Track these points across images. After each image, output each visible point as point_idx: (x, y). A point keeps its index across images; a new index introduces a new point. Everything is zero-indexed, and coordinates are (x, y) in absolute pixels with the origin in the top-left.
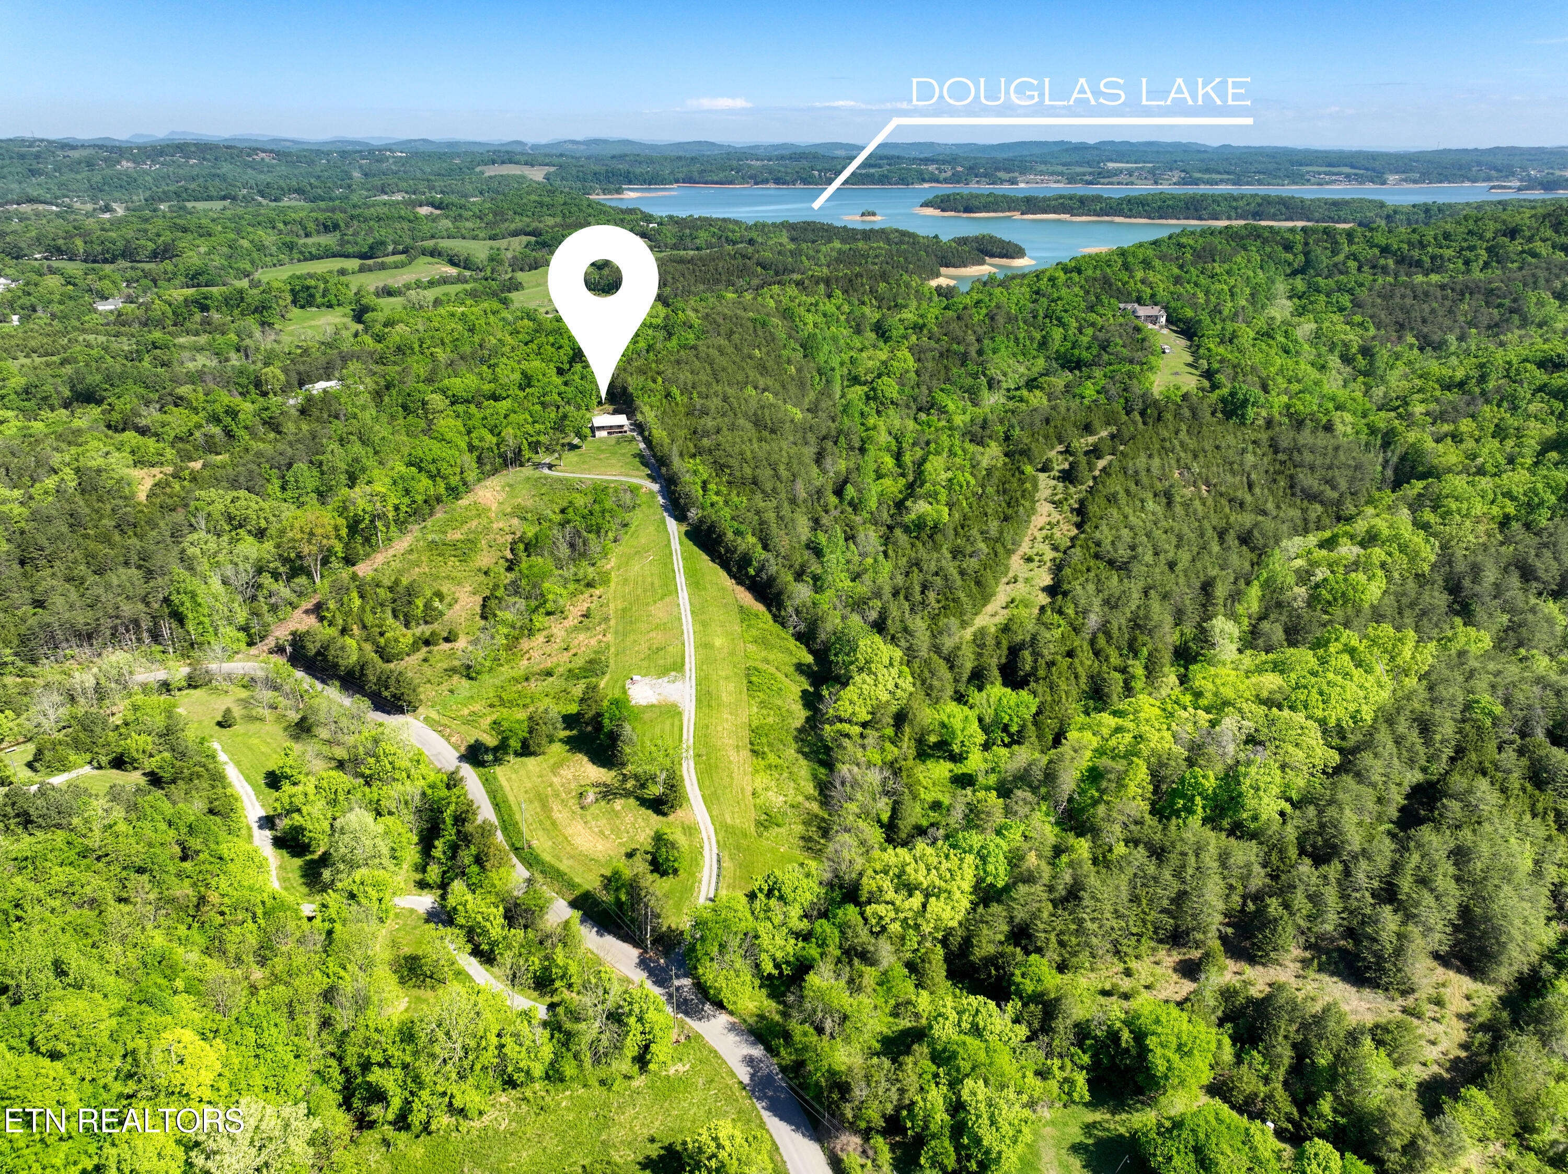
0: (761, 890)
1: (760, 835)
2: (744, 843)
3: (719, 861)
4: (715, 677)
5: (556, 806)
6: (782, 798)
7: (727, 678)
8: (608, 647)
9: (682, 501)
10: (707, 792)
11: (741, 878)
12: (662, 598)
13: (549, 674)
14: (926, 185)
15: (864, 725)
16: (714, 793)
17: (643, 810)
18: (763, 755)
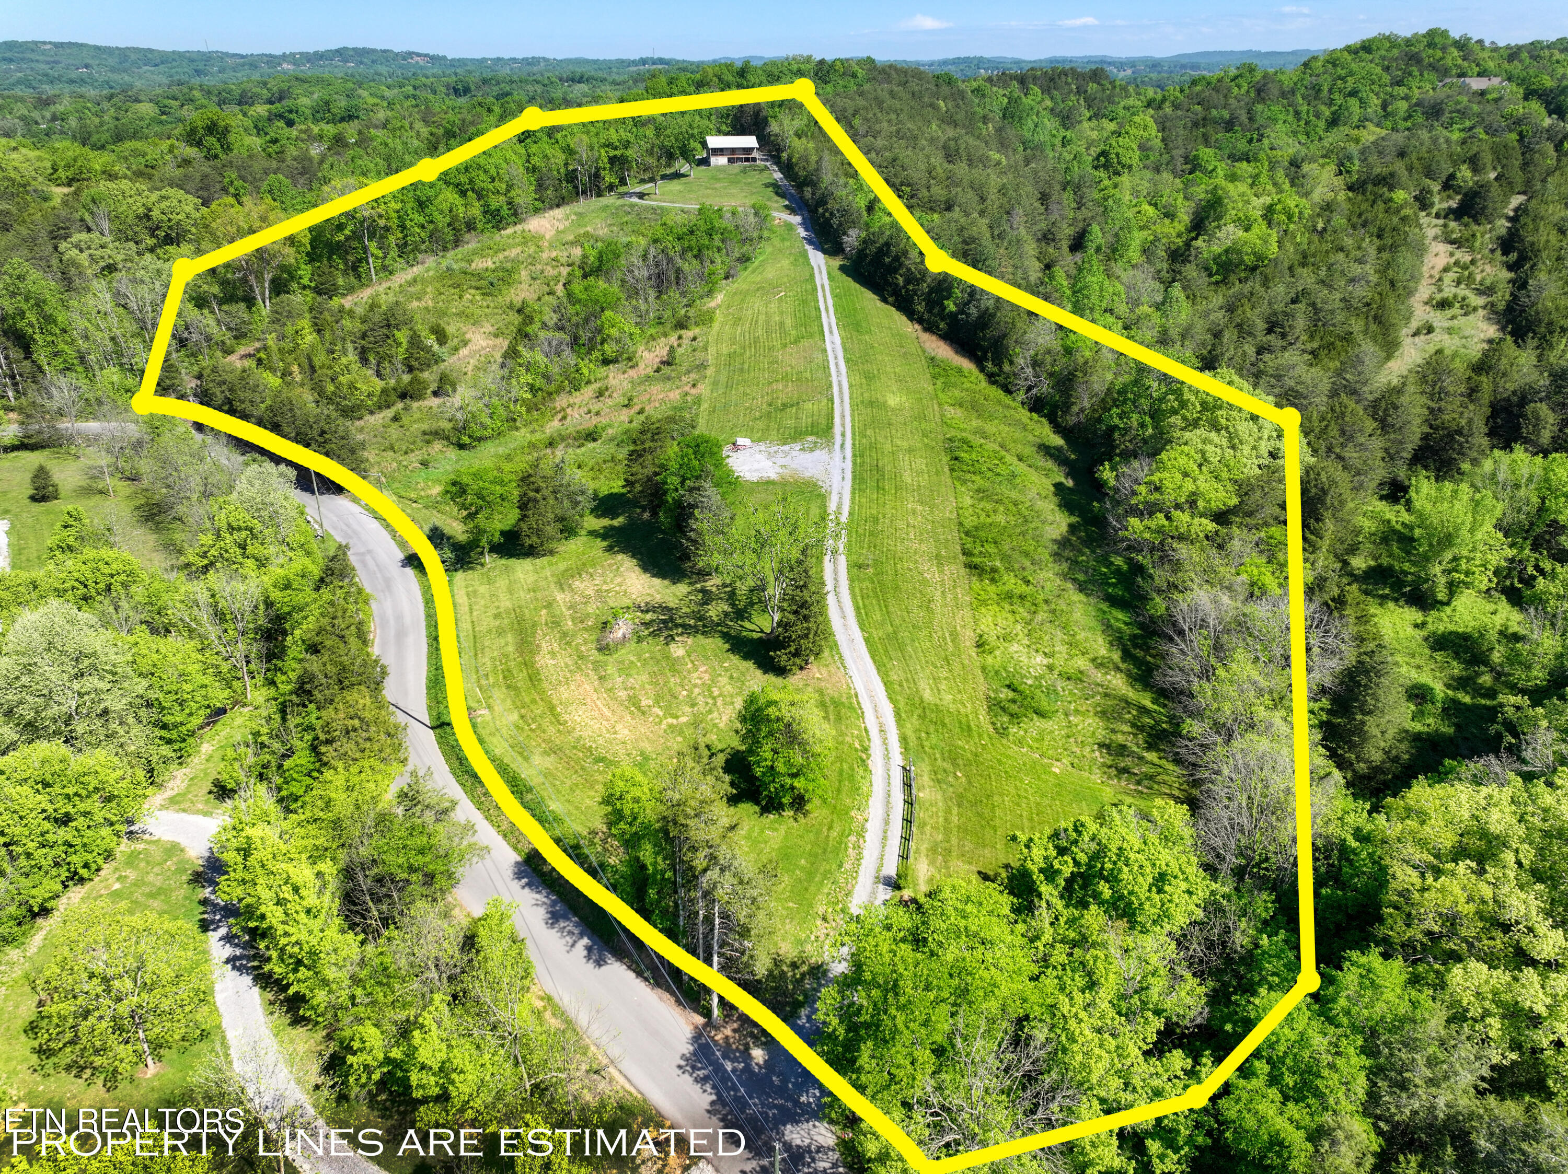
0: (1050, 873)
1: (1002, 732)
2: (966, 746)
3: (907, 785)
4: (888, 447)
5: (547, 643)
6: (1039, 659)
7: (910, 451)
8: (698, 401)
9: (835, 222)
10: (877, 634)
11: (963, 830)
12: (796, 342)
13: (591, 436)
15: (1222, 517)
16: (893, 637)
17: (735, 660)
18: (993, 575)
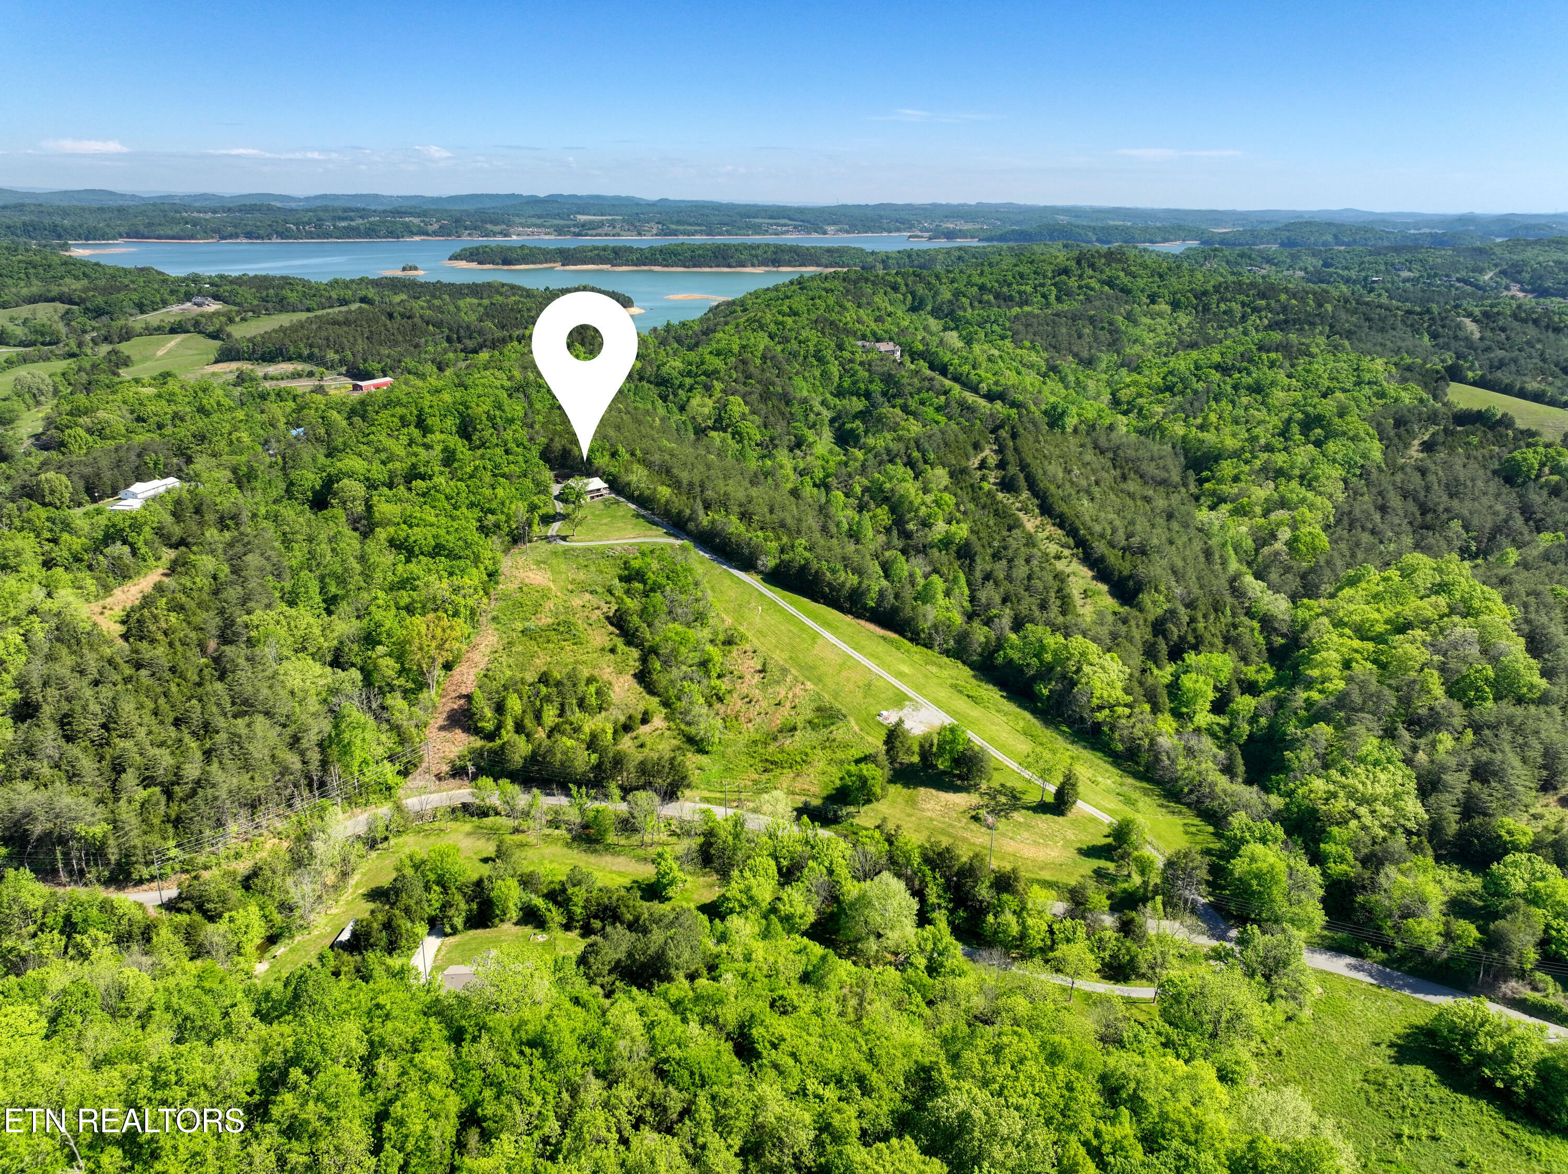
4: (942, 699)
5: (964, 834)
6: (1109, 781)
7: (950, 698)
8: (818, 693)
12: (814, 642)
14: (417, 238)
17: (1042, 816)
